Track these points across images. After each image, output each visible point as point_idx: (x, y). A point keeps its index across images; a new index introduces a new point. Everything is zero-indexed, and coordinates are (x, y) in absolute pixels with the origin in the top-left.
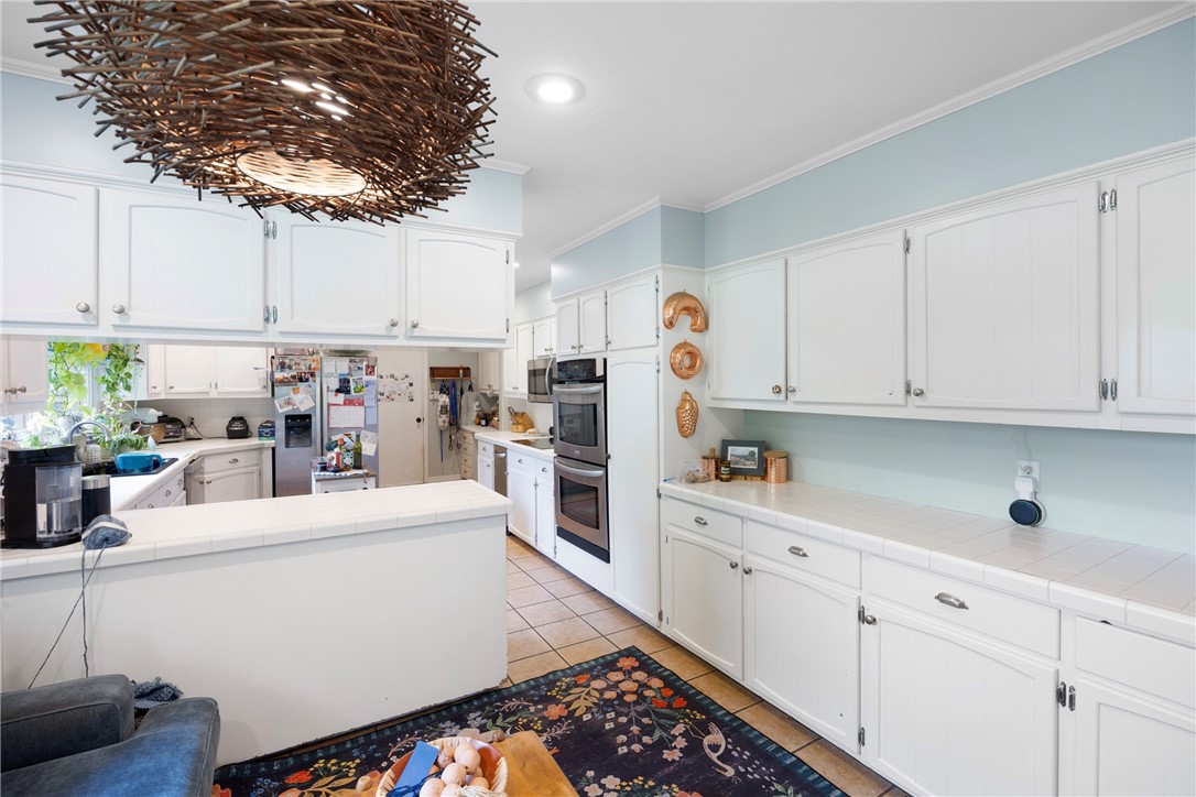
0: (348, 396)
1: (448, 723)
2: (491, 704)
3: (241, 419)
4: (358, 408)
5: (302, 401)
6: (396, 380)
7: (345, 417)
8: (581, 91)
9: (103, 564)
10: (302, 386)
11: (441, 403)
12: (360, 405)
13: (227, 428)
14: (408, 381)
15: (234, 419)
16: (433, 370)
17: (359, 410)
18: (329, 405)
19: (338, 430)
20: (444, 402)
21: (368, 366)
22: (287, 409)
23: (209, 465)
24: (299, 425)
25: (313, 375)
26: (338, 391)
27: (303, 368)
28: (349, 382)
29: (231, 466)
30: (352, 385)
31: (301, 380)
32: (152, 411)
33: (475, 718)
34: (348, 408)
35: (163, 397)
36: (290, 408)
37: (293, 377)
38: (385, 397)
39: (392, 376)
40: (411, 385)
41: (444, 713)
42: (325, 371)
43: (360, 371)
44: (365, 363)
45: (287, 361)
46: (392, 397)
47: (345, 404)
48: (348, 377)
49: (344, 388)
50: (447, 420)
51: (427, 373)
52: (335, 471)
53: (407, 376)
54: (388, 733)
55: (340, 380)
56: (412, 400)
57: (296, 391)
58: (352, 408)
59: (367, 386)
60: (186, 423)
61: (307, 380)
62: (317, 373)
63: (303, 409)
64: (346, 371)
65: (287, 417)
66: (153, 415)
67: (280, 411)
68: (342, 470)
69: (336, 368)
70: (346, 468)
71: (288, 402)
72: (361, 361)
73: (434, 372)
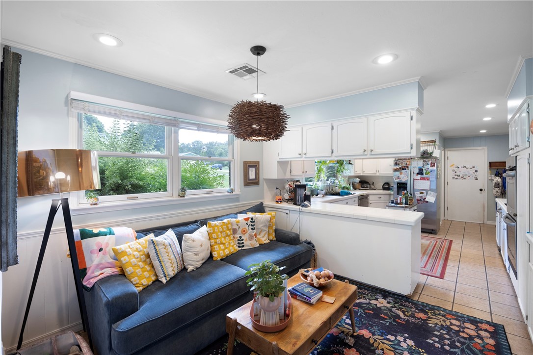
0: (422, 176)
1: (381, 295)
2: (400, 299)
3: (388, 183)
4: (427, 181)
5: (404, 177)
6: (467, 169)
7: (421, 185)
8: (396, 57)
9: (302, 211)
10: (403, 171)
11: (494, 182)
12: (428, 180)
13: (382, 187)
14: (474, 170)
15: (385, 183)
16: (490, 163)
17: (428, 182)
18: (414, 179)
19: (418, 190)
20: (497, 181)
21: (431, 163)
22: (398, 180)
23: (370, 198)
24: (402, 186)
25: (408, 167)
26: (418, 174)
27: (404, 165)
28: (423, 170)
29: (378, 199)
30: (424, 171)
31: (403, 169)
32: (358, 179)
33: (390, 299)
34: (422, 181)
35: (362, 175)
36: (399, 180)
37: (400, 168)
38: (460, 177)
39: (465, 167)
40: (476, 171)
41: (383, 292)
42: (413, 165)
43: (428, 166)
44: (430, 162)
45: (398, 162)
46: (465, 177)
47: (421, 179)
48: (422, 168)
49: (420, 172)
50: (499, 191)
51: (487, 165)
52: (395, 204)
53: (474, 167)
54: (362, 287)
55: (419, 169)
56: (477, 179)
57: (401, 174)
58: (424, 181)
59: (431, 172)
60: (371, 183)
61: (405, 169)
62: (409, 167)
63: (403, 181)
64: (422, 165)
65: (398, 183)
66: (358, 180)
67: (395, 181)
68: (398, 204)
69: (417, 164)
70: (401, 203)
71: (398, 178)
72: (429, 161)
73: (491, 164)
